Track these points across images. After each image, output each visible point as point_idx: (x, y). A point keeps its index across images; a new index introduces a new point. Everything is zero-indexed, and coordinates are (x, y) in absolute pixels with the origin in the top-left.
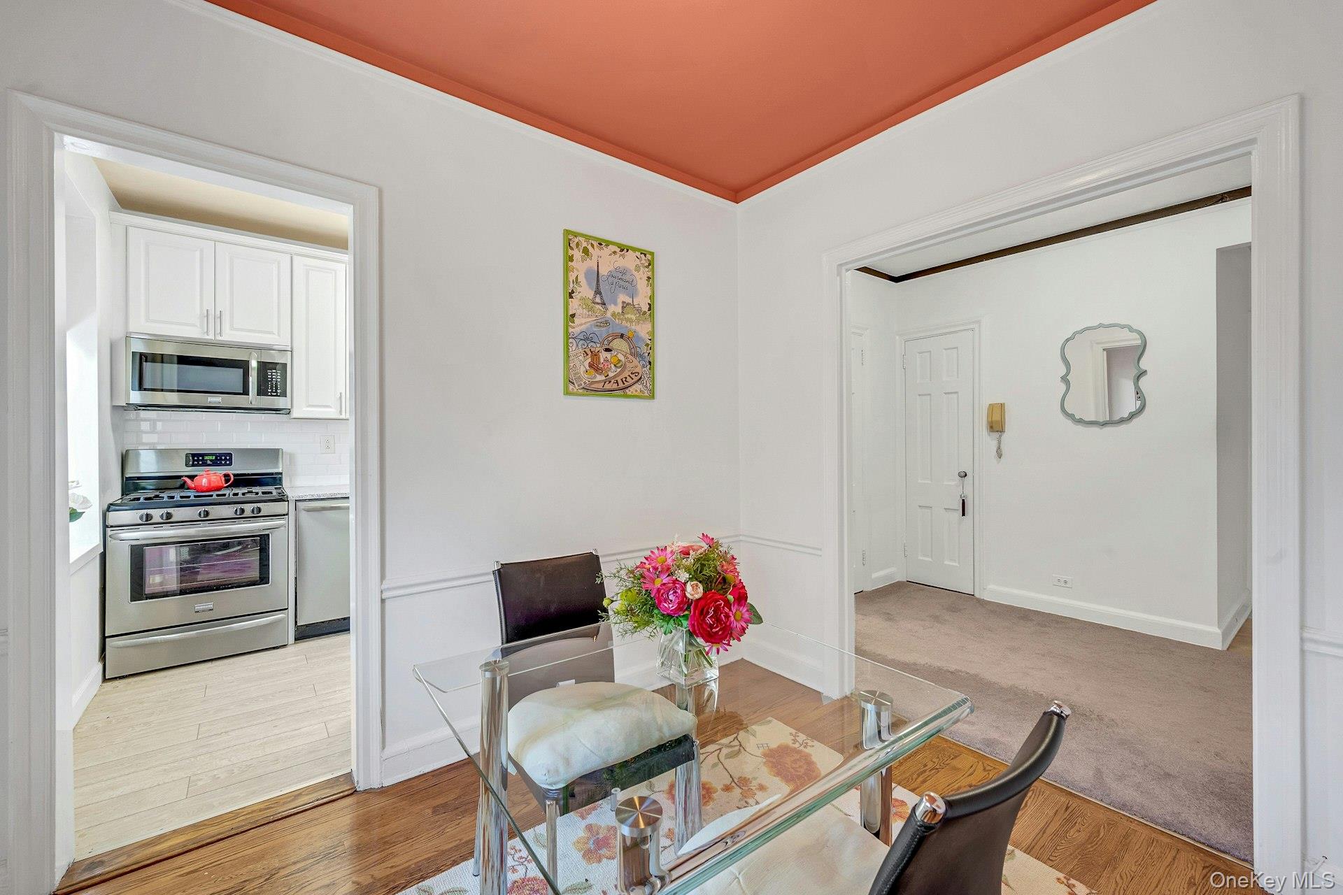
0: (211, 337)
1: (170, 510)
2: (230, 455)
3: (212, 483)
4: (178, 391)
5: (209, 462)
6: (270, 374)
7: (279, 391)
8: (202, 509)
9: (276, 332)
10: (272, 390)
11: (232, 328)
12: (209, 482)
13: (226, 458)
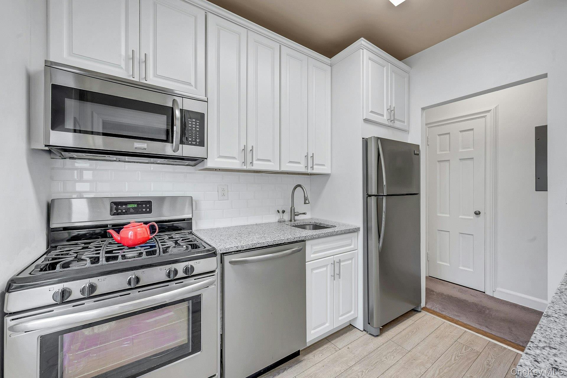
0: (136, 79)
1: (93, 280)
2: (150, 203)
3: (138, 235)
4: (104, 134)
5: (132, 210)
6: (190, 122)
7: (198, 140)
8: (131, 275)
9: (193, 83)
10: (192, 139)
11: (156, 75)
12: (135, 234)
13: (146, 206)
